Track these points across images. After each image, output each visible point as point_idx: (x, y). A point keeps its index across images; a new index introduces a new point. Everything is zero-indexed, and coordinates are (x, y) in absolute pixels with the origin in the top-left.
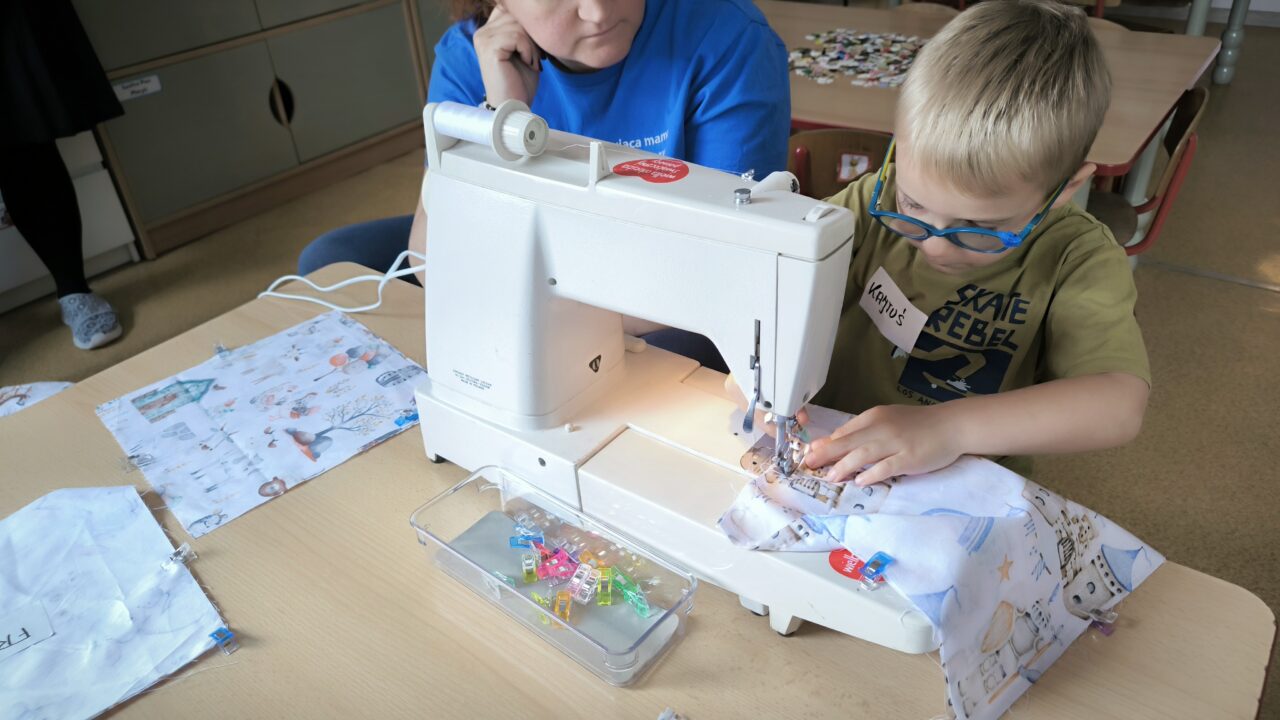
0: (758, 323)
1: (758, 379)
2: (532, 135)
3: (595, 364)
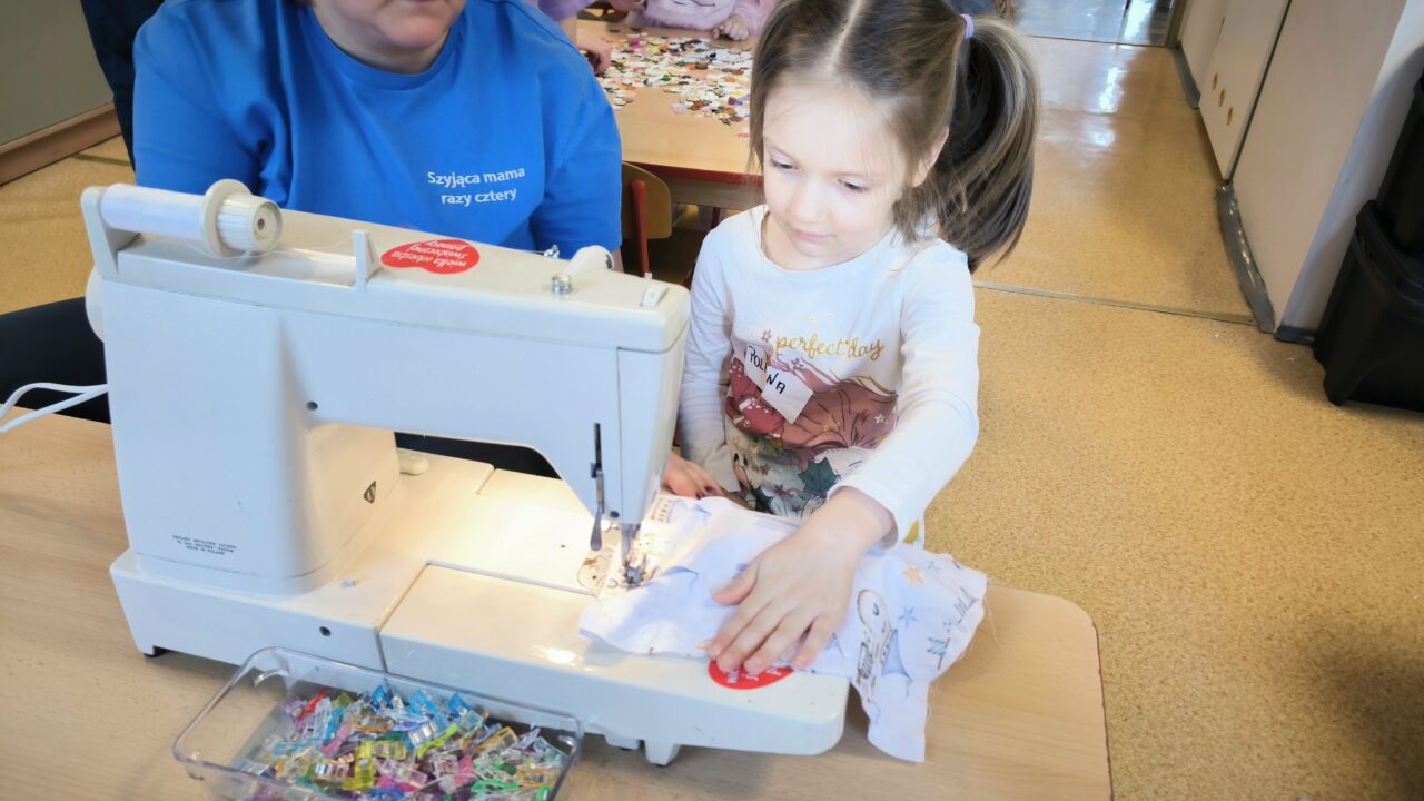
0: (598, 427)
1: (601, 488)
2: (261, 224)
3: (370, 495)
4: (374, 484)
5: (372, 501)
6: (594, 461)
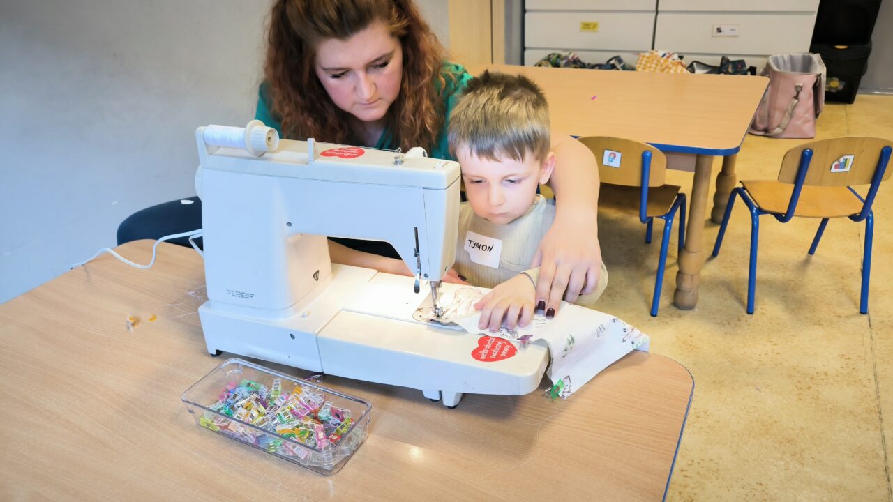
0: (416, 229)
1: (419, 261)
2: (269, 138)
3: (316, 276)
4: (318, 272)
5: (317, 280)
6: (415, 248)
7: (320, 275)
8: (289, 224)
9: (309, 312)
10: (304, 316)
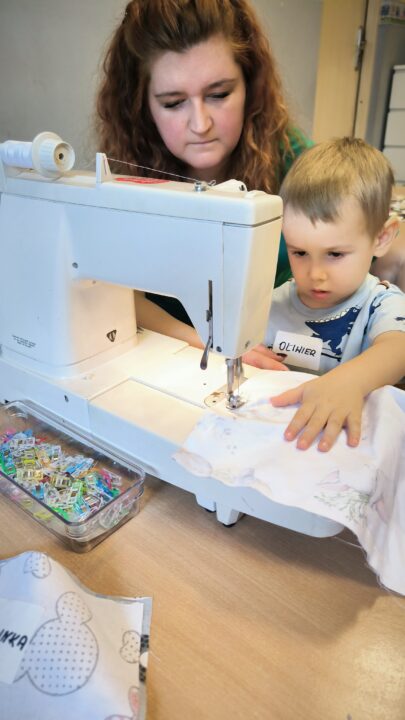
0: (210, 283)
1: (211, 328)
2: (61, 156)
3: (111, 335)
4: (115, 331)
5: (112, 341)
6: (208, 309)
7: (117, 336)
8: (75, 265)
9: (92, 375)
10: (85, 378)
